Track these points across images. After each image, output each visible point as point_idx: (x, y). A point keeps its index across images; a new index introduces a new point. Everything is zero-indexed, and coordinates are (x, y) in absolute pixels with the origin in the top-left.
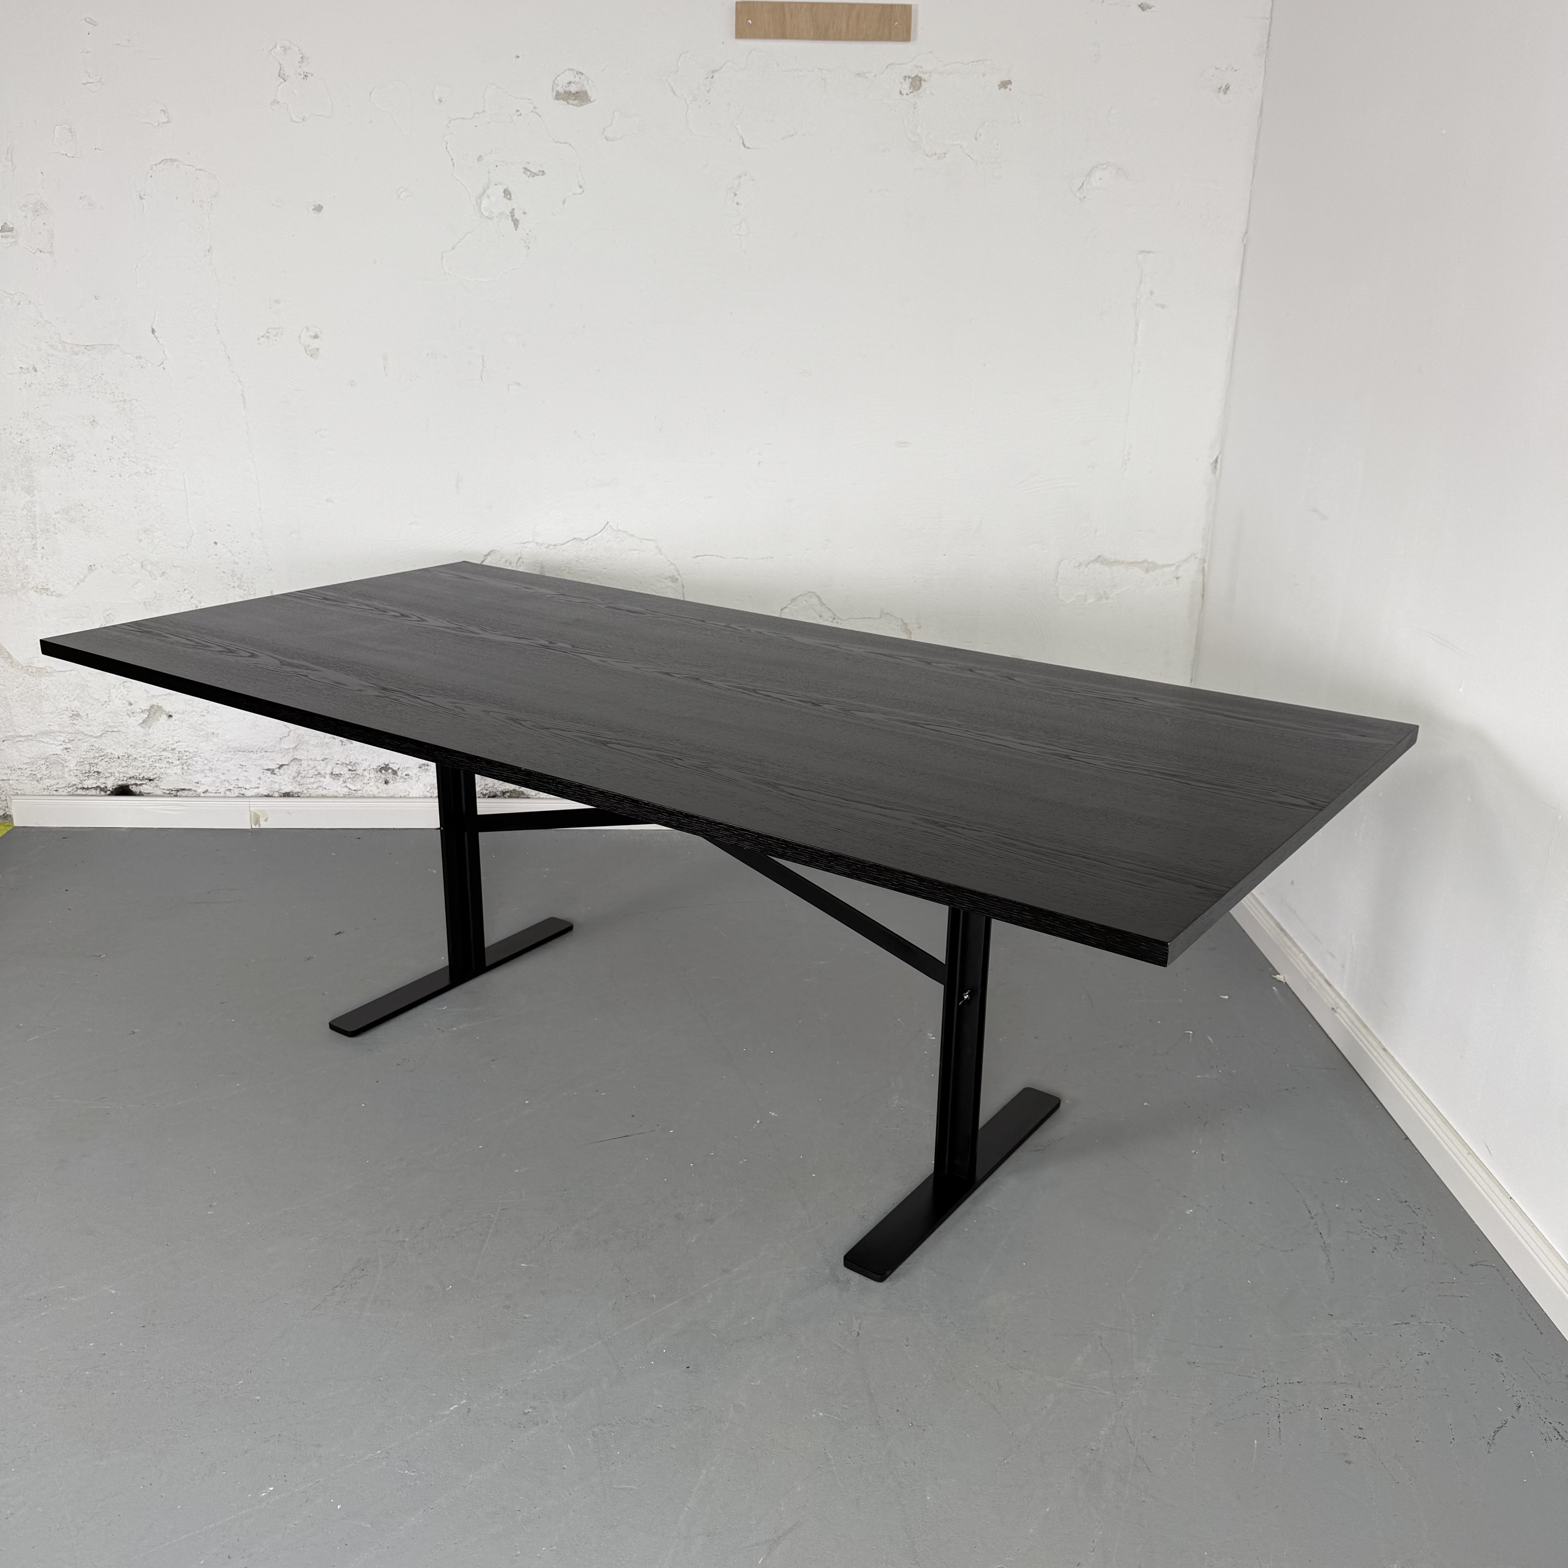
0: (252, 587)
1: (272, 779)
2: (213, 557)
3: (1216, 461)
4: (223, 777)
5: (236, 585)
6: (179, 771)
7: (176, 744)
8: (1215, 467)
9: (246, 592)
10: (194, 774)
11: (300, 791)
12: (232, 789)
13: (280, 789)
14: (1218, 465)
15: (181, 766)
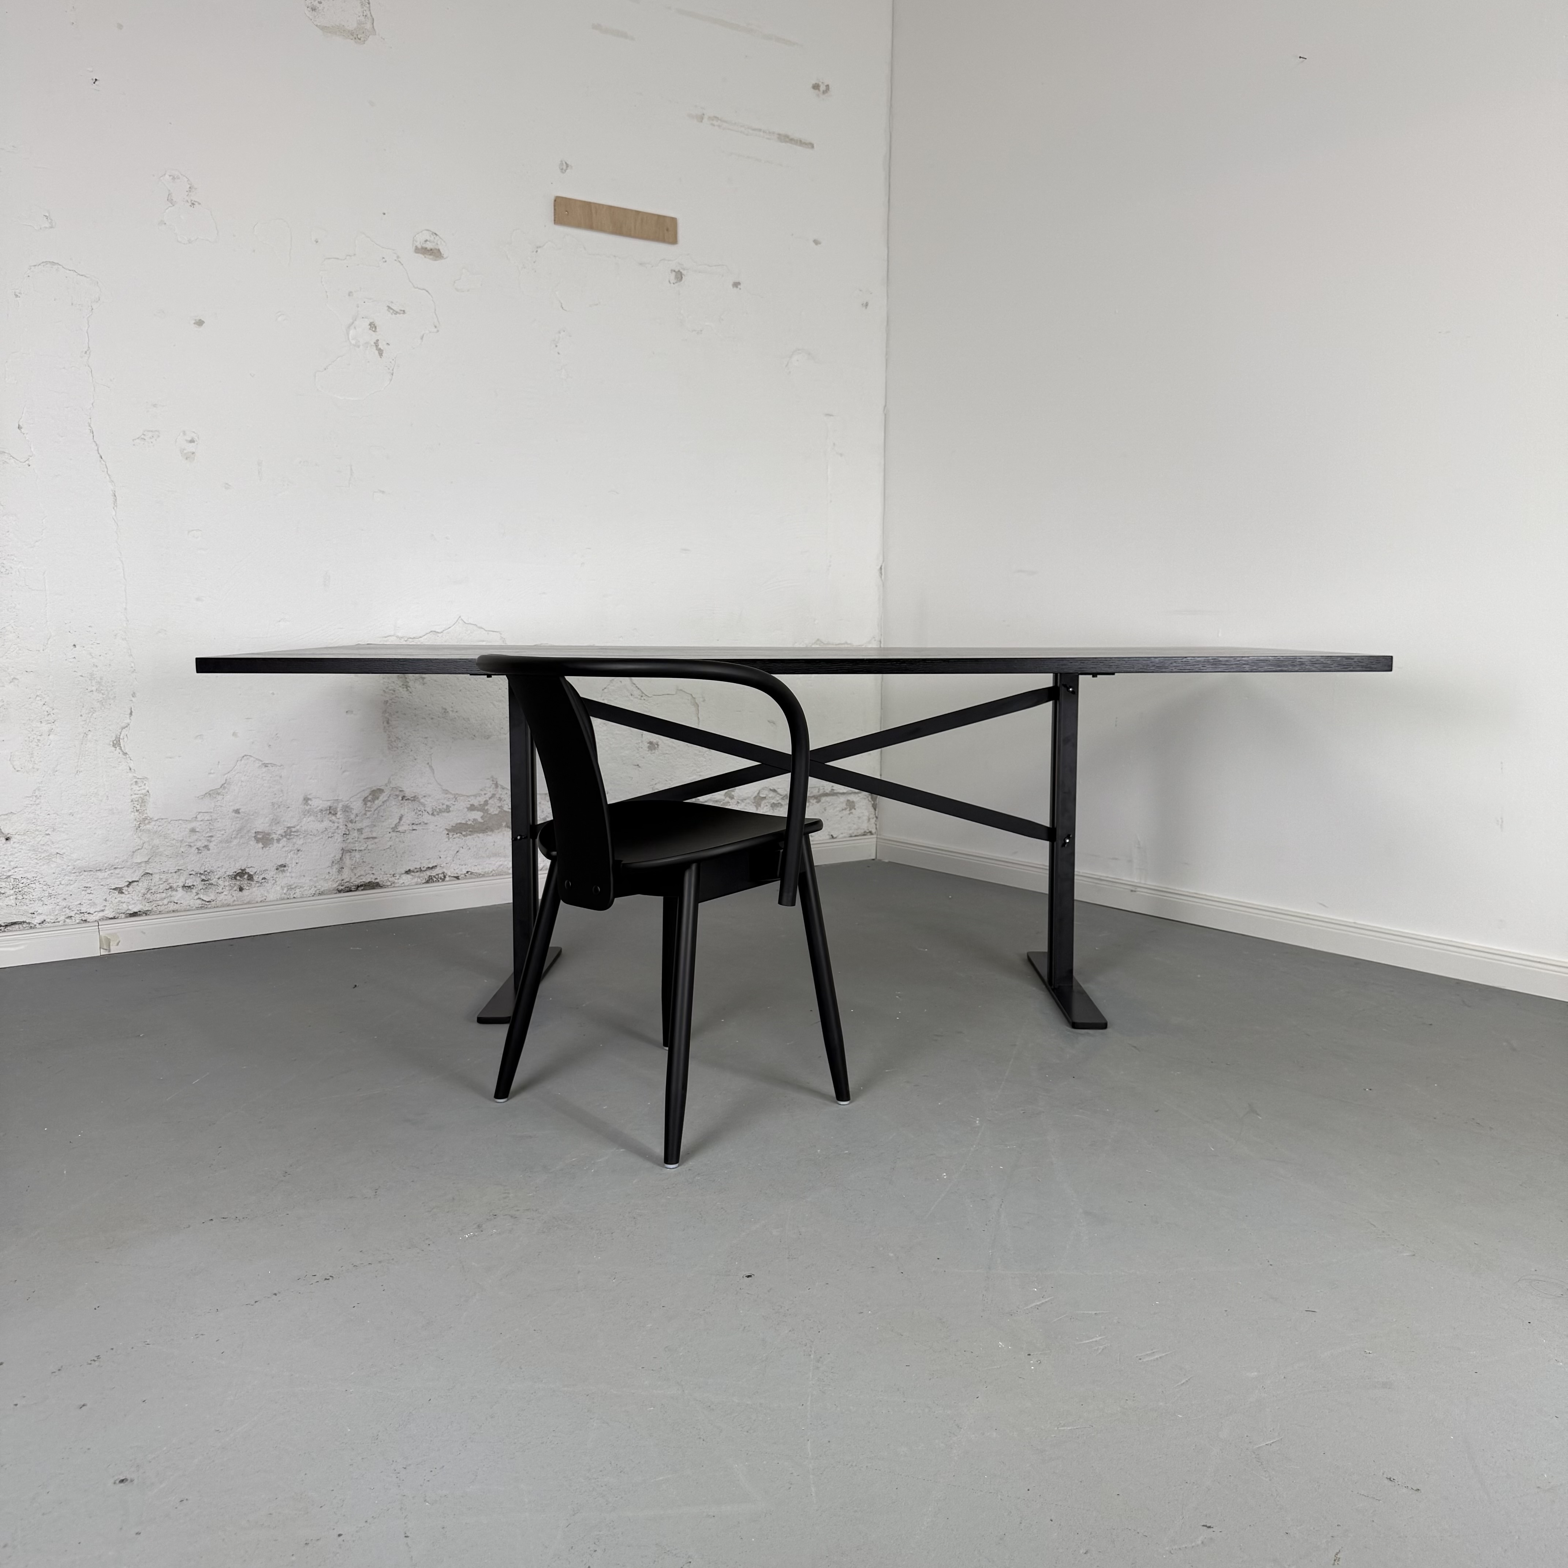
0: (111, 690)
1: (119, 899)
2: (70, 660)
3: (881, 568)
4: (64, 903)
5: (94, 688)
6: (13, 902)
7: (13, 871)
8: (881, 573)
9: (104, 696)
10: (30, 904)
11: (150, 909)
12: (73, 916)
13: (128, 910)
14: (883, 570)
15: (15, 896)
